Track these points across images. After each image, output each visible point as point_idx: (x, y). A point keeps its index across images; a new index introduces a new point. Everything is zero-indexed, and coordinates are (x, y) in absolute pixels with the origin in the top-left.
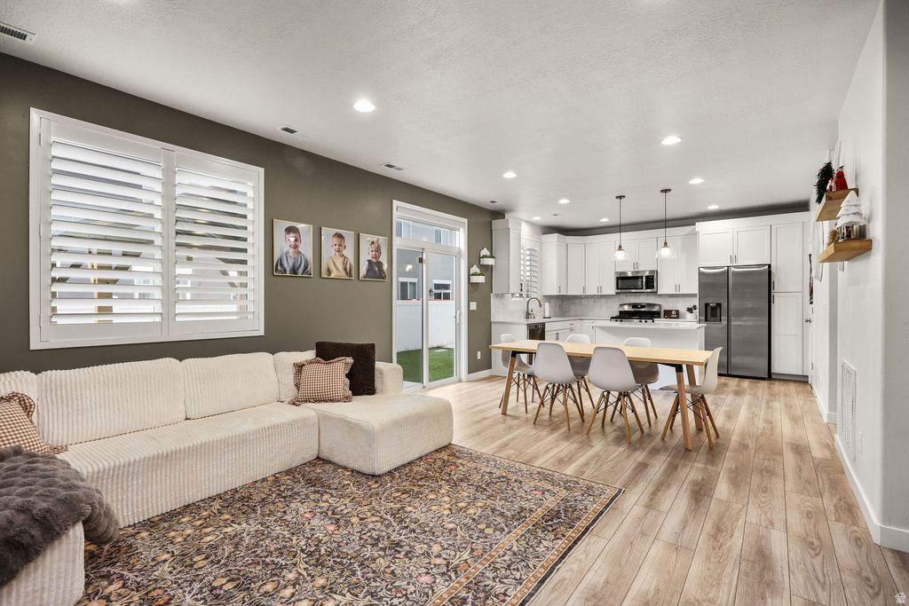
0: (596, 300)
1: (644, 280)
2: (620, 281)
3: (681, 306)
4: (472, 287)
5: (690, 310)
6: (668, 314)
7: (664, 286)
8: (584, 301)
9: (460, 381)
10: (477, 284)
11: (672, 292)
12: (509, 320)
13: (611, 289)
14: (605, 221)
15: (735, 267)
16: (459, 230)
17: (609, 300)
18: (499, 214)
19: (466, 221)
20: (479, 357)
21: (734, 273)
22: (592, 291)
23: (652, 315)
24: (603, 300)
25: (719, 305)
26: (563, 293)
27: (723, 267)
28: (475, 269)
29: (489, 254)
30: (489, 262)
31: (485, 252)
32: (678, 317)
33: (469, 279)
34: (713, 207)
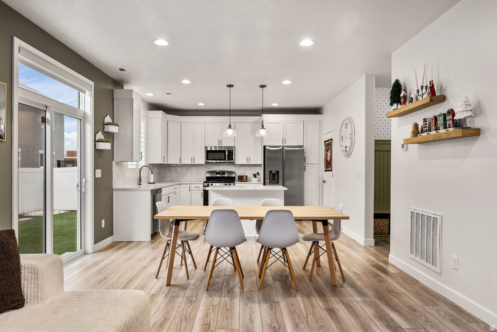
0: (188, 168)
1: (227, 153)
2: (209, 154)
3: (249, 173)
4: (98, 152)
5: (255, 176)
6: (242, 179)
7: (239, 159)
8: (179, 170)
9: (85, 253)
10: (102, 150)
11: (245, 162)
12: (126, 187)
13: (201, 159)
14: (201, 105)
15: (287, 147)
16: (84, 92)
17: (198, 168)
18: (119, 83)
19: (92, 83)
20: (103, 226)
21: (287, 151)
22: (187, 161)
23: (230, 180)
24: (194, 169)
25: (278, 172)
26: (165, 162)
27: (281, 146)
28: (100, 136)
29: (111, 121)
30: (113, 129)
31: (108, 119)
32: (246, 181)
33: (95, 145)
34: (275, 105)
